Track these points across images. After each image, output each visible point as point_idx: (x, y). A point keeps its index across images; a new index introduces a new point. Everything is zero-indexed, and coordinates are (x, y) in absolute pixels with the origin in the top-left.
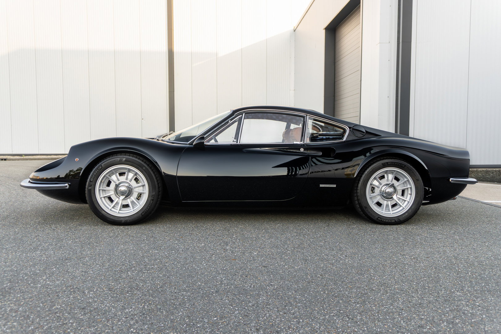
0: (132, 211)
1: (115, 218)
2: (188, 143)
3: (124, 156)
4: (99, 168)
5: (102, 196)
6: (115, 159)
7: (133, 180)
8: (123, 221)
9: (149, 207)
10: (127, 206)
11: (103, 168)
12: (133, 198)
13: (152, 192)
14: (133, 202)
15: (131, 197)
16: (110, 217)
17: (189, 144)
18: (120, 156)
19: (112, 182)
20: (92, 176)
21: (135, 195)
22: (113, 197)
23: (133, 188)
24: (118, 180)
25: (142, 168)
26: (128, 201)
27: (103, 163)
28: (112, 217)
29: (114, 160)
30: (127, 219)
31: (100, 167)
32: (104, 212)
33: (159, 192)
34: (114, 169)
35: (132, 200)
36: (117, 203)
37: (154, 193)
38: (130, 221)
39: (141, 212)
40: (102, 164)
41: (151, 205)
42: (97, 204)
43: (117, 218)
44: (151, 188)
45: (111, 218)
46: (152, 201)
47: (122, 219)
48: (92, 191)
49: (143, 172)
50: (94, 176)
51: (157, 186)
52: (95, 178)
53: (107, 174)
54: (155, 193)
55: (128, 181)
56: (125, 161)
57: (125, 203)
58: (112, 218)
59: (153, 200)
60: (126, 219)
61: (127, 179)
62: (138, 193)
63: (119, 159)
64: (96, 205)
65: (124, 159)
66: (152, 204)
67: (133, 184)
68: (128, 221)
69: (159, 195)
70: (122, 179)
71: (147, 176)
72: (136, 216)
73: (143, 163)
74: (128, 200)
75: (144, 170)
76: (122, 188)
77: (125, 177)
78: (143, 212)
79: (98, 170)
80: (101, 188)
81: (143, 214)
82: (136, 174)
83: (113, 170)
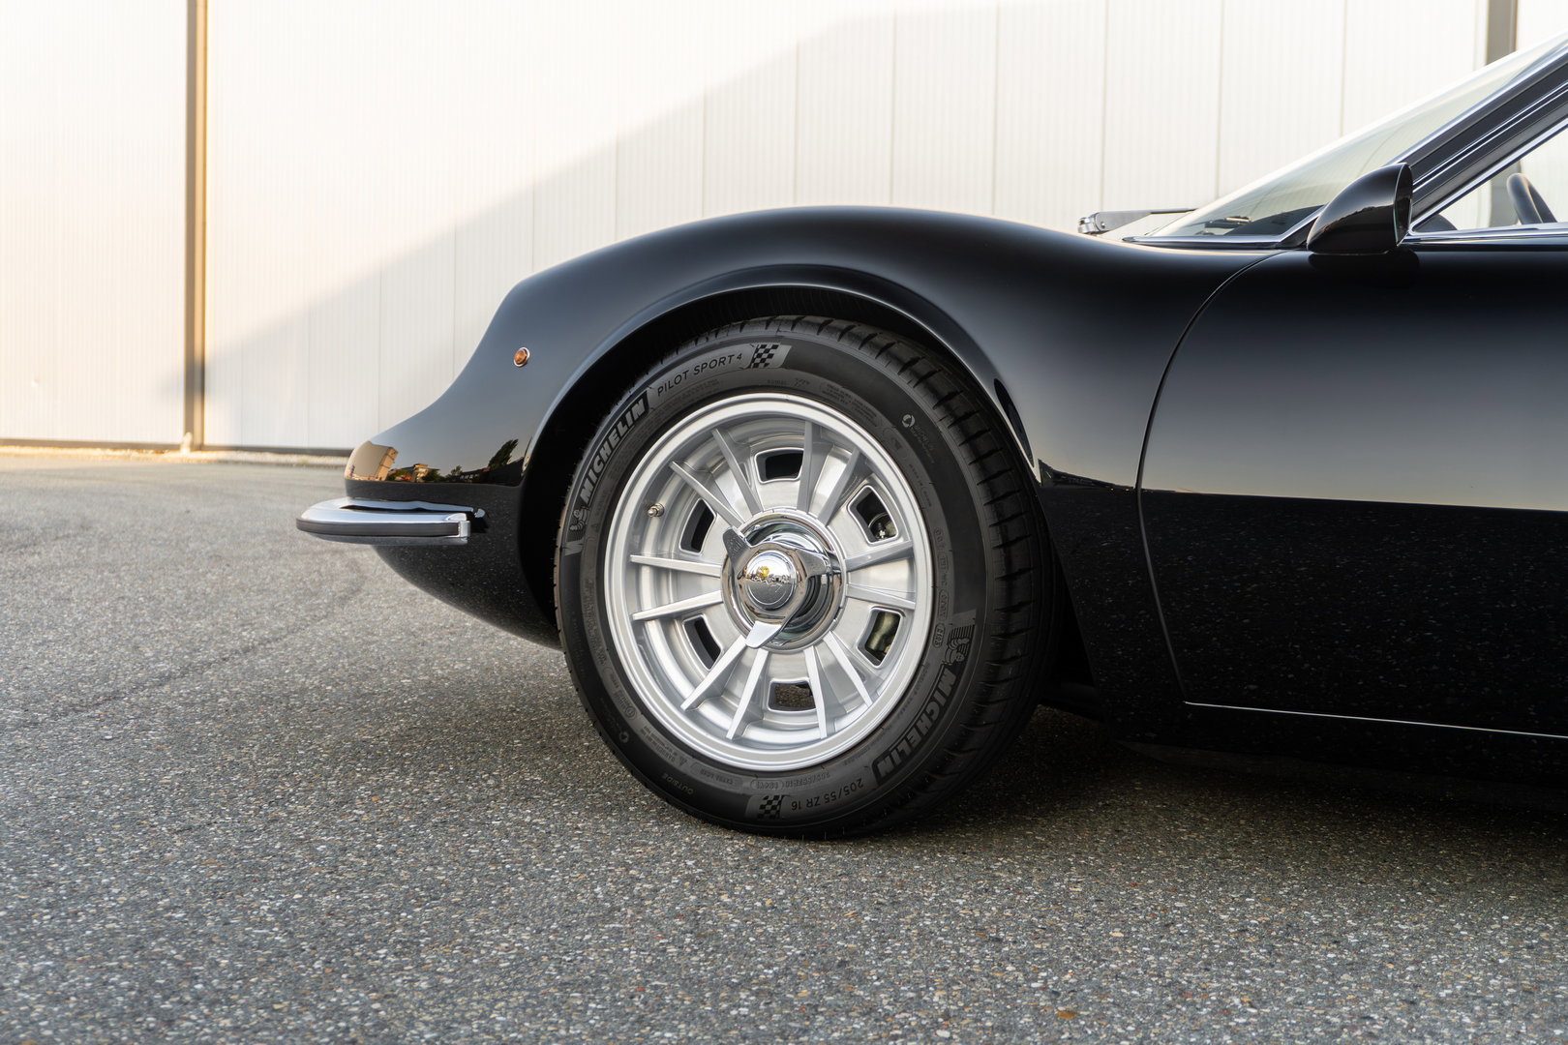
0: (819, 740)
1: (703, 772)
2: (1279, 239)
3: (786, 332)
4: (628, 416)
5: (649, 609)
6: (725, 351)
7: (843, 509)
8: (753, 806)
9: (925, 724)
10: (795, 697)
11: (651, 416)
12: (841, 642)
13: (957, 610)
14: (832, 673)
15: (829, 638)
16: (676, 764)
17: (1287, 245)
18: (759, 331)
19: (718, 519)
20: (591, 467)
21: (854, 621)
22: (718, 625)
23: (844, 569)
24: (753, 505)
25: (897, 423)
26: (806, 666)
27: (658, 383)
28: (691, 760)
29: (722, 361)
30: (779, 788)
31: (638, 409)
32: (645, 722)
33: (1009, 609)
34: (725, 426)
35: (831, 660)
36: (738, 667)
37: (967, 618)
38: (794, 805)
39: (873, 753)
40: (647, 384)
41: (943, 709)
42: (609, 663)
43: (720, 778)
44: (950, 574)
45: (682, 769)
46: (949, 678)
47: (747, 785)
48: (587, 573)
49: (898, 446)
50: (598, 468)
51: (993, 562)
52: (608, 483)
53: (681, 456)
54: (979, 619)
55: (813, 518)
56: (790, 363)
57: (785, 673)
58: (687, 767)
59: (956, 668)
60: (773, 792)
61: (806, 499)
62: (870, 608)
63: (747, 351)
64: (600, 668)
65: (782, 352)
66: (949, 699)
67: (848, 536)
68: (786, 807)
69: (1007, 635)
70: (780, 496)
71: (927, 479)
72: (836, 774)
73: (903, 382)
74: (809, 653)
75: (905, 432)
76: (772, 565)
77: (800, 484)
78: (887, 754)
79: (622, 429)
80: (647, 556)
81: (885, 767)
82: (862, 468)
83: (717, 434)
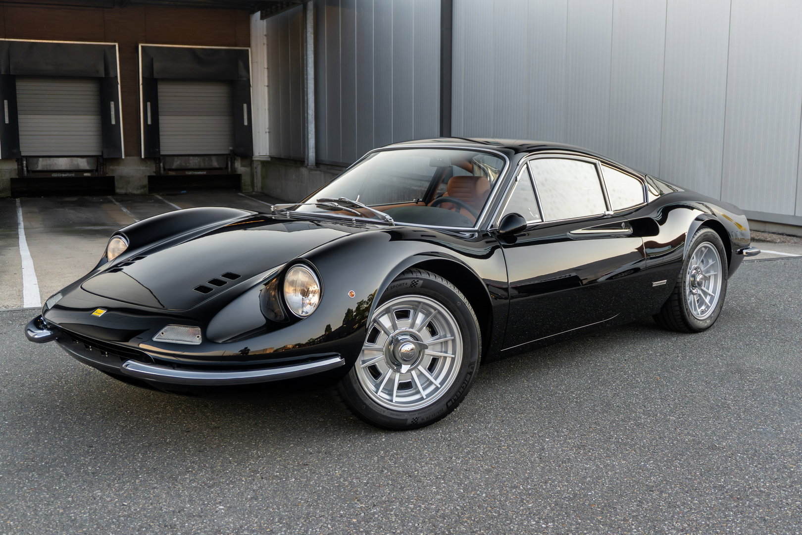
1: (391, 414)
2: (476, 228)
3: (419, 276)
6: (401, 282)
7: (424, 327)
8: (409, 422)
10: (407, 386)
13: (471, 357)
15: (420, 367)
16: (382, 413)
18: (411, 275)
19: (382, 333)
21: (426, 361)
22: (381, 367)
23: (425, 346)
24: (395, 327)
26: (413, 376)
29: (400, 285)
32: (371, 401)
35: (421, 373)
36: (390, 380)
37: (474, 359)
38: (423, 419)
39: (446, 400)
43: (397, 415)
46: (469, 376)
47: (406, 416)
55: (414, 330)
56: (422, 287)
57: (405, 379)
58: (386, 413)
59: (470, 374)
60: (415, 417)
61: (412, 325)
62: (431, 357)
63: (409, 282)
64: (354, 385)
65: (421, 283)
67: (426, 336)
68: (419, 420)
70: (403, 325)
72: (435, 408)
74: (414, 372)
77: (410, 321)
78: (450, 400)
81: (450, 404)
